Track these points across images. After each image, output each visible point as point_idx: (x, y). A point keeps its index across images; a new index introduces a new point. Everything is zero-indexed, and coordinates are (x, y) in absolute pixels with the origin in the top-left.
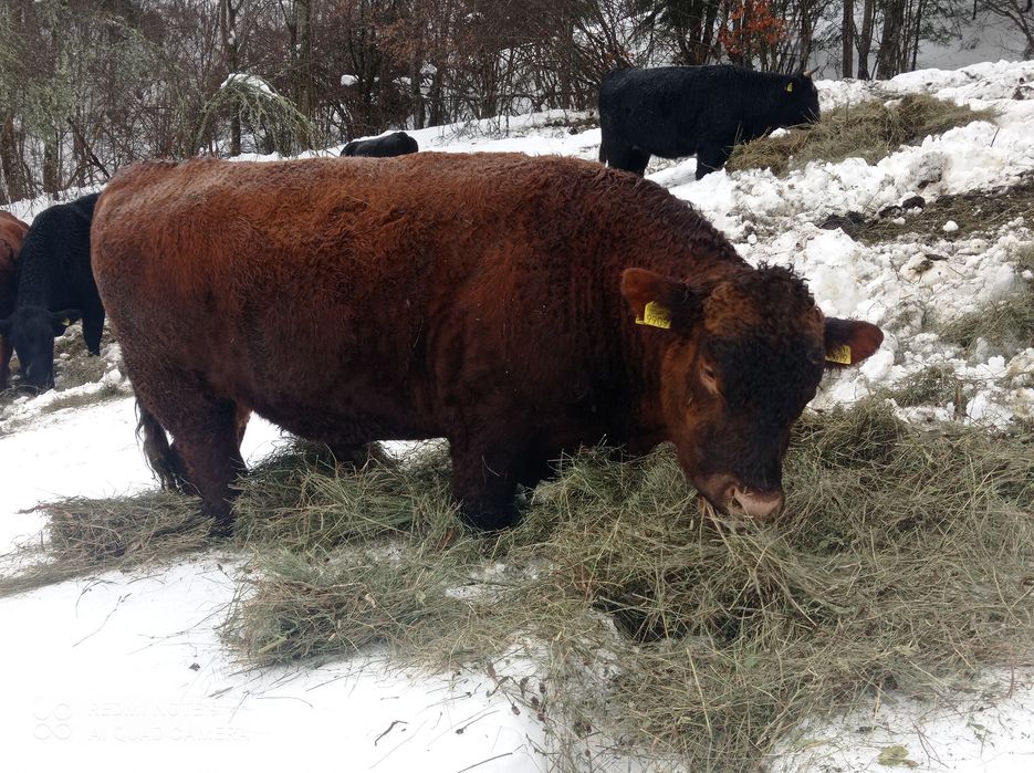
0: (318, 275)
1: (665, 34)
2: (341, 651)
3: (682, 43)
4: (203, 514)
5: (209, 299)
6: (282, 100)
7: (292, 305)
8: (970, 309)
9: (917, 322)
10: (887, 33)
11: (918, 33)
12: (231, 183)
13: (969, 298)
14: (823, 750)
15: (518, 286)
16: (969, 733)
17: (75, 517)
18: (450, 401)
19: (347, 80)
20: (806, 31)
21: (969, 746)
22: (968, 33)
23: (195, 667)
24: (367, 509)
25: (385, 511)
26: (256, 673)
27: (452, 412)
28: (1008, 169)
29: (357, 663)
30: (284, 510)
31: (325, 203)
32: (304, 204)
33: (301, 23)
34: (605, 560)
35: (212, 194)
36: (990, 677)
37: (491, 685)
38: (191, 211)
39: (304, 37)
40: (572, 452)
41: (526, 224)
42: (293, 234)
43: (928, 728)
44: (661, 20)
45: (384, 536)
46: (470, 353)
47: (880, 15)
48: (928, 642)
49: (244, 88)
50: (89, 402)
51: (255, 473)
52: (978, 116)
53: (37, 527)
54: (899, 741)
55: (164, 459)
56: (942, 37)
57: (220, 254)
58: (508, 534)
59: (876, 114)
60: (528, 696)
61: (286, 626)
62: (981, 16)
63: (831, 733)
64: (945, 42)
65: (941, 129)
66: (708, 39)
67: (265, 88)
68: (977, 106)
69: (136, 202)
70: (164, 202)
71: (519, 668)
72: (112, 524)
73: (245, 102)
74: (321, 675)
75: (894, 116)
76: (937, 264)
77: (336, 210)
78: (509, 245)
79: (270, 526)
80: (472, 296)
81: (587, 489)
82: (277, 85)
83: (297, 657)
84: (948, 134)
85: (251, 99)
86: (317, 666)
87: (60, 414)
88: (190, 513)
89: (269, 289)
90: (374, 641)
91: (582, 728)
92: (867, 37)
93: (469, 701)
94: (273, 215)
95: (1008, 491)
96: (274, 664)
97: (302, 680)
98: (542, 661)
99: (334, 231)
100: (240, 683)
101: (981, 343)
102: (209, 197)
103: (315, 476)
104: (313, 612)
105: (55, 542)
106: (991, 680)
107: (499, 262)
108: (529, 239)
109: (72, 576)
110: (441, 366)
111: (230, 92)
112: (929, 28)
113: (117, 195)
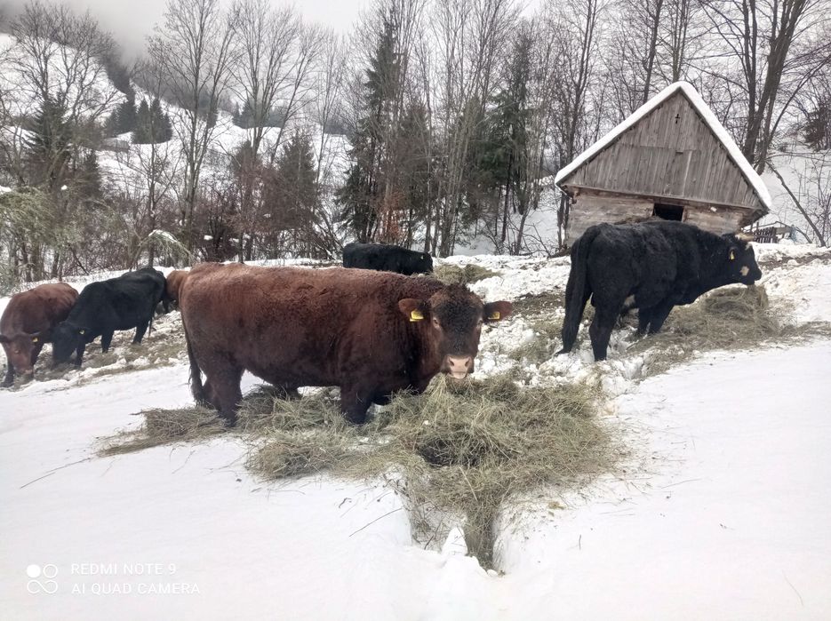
0: (292, 314)
1: (351, 232)
2: (309, 472)
3: (358, 234)
4: (220, 417)
5: (241, 322)
6: (179, 244)
7: (280, 326)
8: (518, 346)
9: (497, 350)
10: (444, 240)
11: (454, 241)
12: (253, 274)
13: (516, 342)
14: (526, 504)
15: (376, 322)
16: (580, 496)
17: (159, 418)
18: (344, 369)
19: (207, 238)
20: (410, 235)
21: (580, 501)
22: (473, 243)
23: (239, 480)
24: (303, 415)
25: (311, 416)
26: (271, 482)
27: (344, 374)
28: (510, 295)
29: (318, 476)
30: (263, 415)
31: (296, 284)
32: (286, 285)
33: (188, 210)
34: (419, 434)
35: (244, 278)
36: (581, 477)
37: (384, 483)
38: (235, 284)
39: (189, 217)
40: (396, 392)
41: (379, 297)
42: (282, 296)
43: (565, 495)
44: (350, 225)
45: (310, 426)
46: (354, 349)
47: (440, 232)
48: (556, 464)
49: (161, 237)
50: (119, 372)
51: (246, 399)
52: (495, 274)
53: (141, 421)
54: (555, 500)
55: (200, 393)
56: (463, 244)
57: (248, 303)
58: (367, 426)
59: (456, 270)
60: (401, 488)
61: (287, 461)
62: (478, 237)
63: (527, 498)
64: (465, 245)
65: (482, 278)
66: (369, 235)
67: (171, 238)
68: (494, 271)
69: (206, 279)
70: (221, 279)
71: (396, 476)
72: (179, 421)
73: (161, 243)
74: (302, 482)
75: (463, 272)
76: (494, 329)
77: (300, 288)
78: (372, 305)
79: (257, 422)
80: (356, 326)
81: (405, 407)
82: (177, 236)
83: (289, 475)
84: (485, 280)
85: (164, 243)
86: (298, 479)
87: (105, 377)
88: (214, 417)
89: (270, 319)
90: (324, 467)
91: (422, 500)
92: (435, 240)
93: (375, 490)
94: (272, 288)
95: (567, 410)
96: (279, 477)
97: (294, 484)
98: (403, 473)
99: (299, 297)
100: (265, 486)
101: (525, 360)
102: (244, 279)
103: (279, 400)
104: (296, 455)
105: (149, 428)
106: (582, 478)
107: (368, 312)
108: (379, 303)
109: (159, 444)
110: (341, 355)
111: (153, 237)
112: (459, 240)
113: (196, 275)
